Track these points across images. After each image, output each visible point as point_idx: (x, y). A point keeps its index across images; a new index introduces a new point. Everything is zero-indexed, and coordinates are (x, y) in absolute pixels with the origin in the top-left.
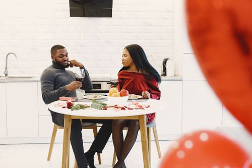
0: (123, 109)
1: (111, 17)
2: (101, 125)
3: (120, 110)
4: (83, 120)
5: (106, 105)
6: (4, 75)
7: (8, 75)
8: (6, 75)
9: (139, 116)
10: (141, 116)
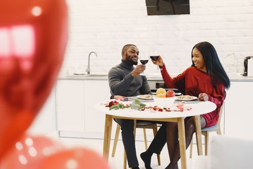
0: (161, 110)
1: (189, 13)
2: (161, 125)
3: (157, 111)
4: (137, 120)
5: (145, 105)
6: (87, 73)
7: (91, 73)
8: (89, 73)
9: (178, 118)
10: (179, 119)
